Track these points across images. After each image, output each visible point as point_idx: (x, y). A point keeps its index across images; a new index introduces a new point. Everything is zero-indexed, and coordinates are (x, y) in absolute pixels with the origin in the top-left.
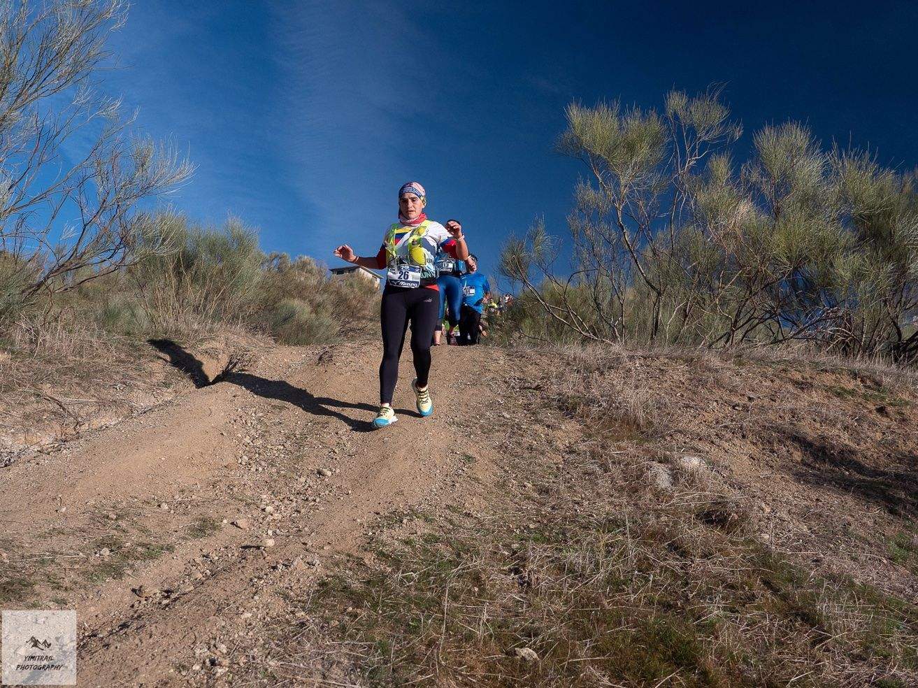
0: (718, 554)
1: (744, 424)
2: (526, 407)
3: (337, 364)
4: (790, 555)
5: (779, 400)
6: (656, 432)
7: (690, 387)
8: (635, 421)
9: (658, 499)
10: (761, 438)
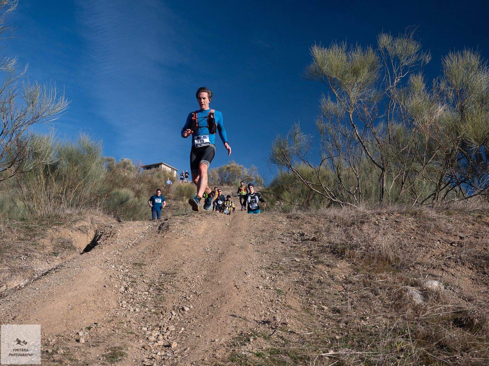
0: (473, 348)
1: (462, 256)
2: (309, 253)
3: (173, 231)
5: (480, 238)
6: (403, 265)
7: (419, 232)
8: (387, 259)
9: (417, 312)
10: (475, 265)
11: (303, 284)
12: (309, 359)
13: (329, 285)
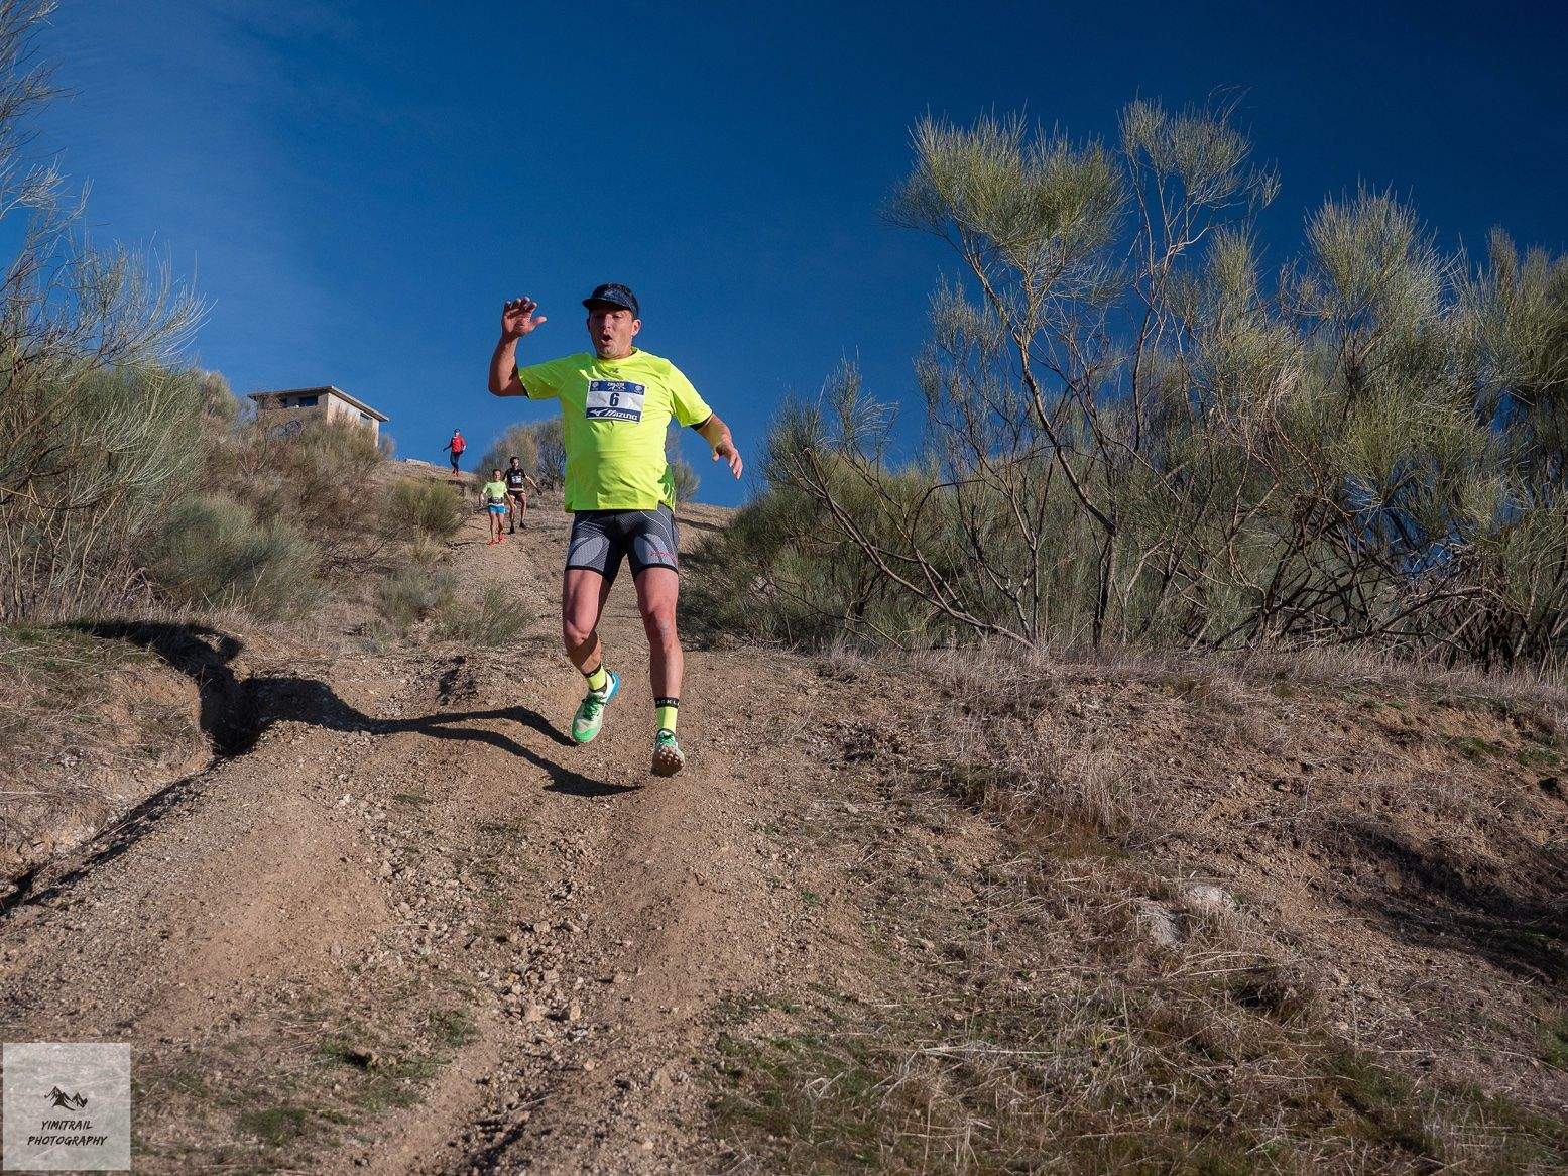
0: (1270, 1054)
1: (1297, 821)
2: (884, 790)
3: (490, 702)
4: (1383, 1056)
5: (1359, 771)
6: (1136, 838)
7: (1191, 746)
8: (1097, 818)
9: (1156, 966)
10: (1328, 848)
11: (870, 878)
12: (894, 1059)
13: (938, 885)
